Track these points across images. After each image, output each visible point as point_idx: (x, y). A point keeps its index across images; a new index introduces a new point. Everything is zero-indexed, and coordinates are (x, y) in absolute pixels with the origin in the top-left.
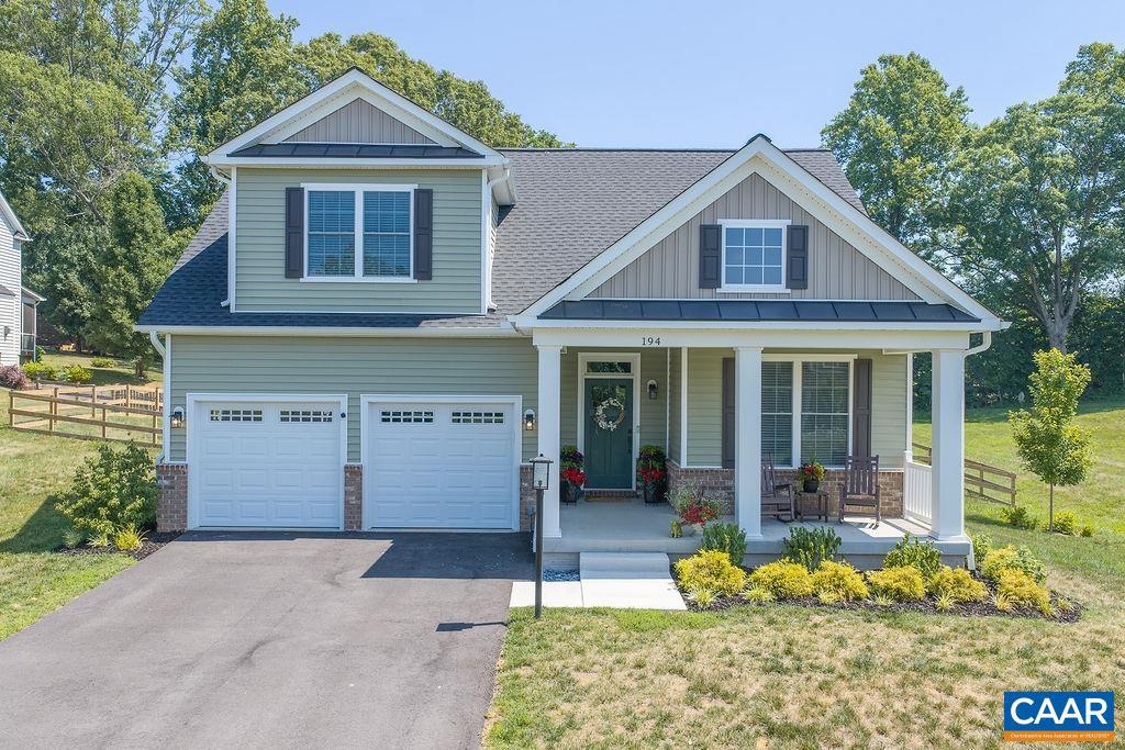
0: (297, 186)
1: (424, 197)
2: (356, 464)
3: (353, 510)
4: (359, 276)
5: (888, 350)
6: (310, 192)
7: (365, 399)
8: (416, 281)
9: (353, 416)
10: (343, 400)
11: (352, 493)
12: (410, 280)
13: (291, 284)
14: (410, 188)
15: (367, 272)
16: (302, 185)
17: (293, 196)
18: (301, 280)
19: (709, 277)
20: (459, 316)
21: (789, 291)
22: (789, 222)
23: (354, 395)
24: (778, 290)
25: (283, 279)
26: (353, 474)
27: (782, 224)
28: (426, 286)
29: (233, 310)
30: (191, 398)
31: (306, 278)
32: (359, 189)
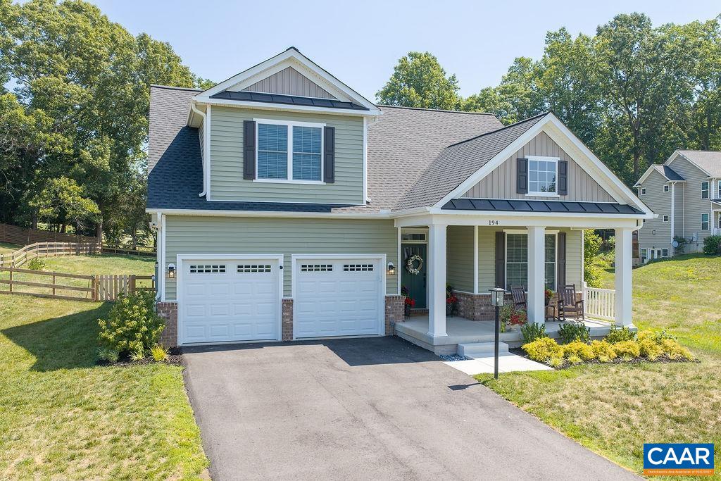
0: (251, 120)
1: (330, 132)
2: (289, 298)
3: (287, 327)
4: (290, 180)
5: (573, 228)
6: (259, 124)
7: (294, 257)
8: (325, 184)
9: (286, 268)
10: (281, 258)
11: (287, 317)
12: (322, 183)
13: (247, 183)
14: (321, 125)
15: (295, 177)
16: (254, 120)
17: (249, 127)
18: (254, 181)
19: (522, 187)
20: (352, 205)
21: (559, 196)
22: (559, 159)
23: (288, 255)
24: (554, 196)
25: (242, 180)
26: (288, 305)
27: (556, 160)
28: (330, 186)
29: (208, 199)
30: (179, 257)
31: (257, 180)
32: (290, 124)
